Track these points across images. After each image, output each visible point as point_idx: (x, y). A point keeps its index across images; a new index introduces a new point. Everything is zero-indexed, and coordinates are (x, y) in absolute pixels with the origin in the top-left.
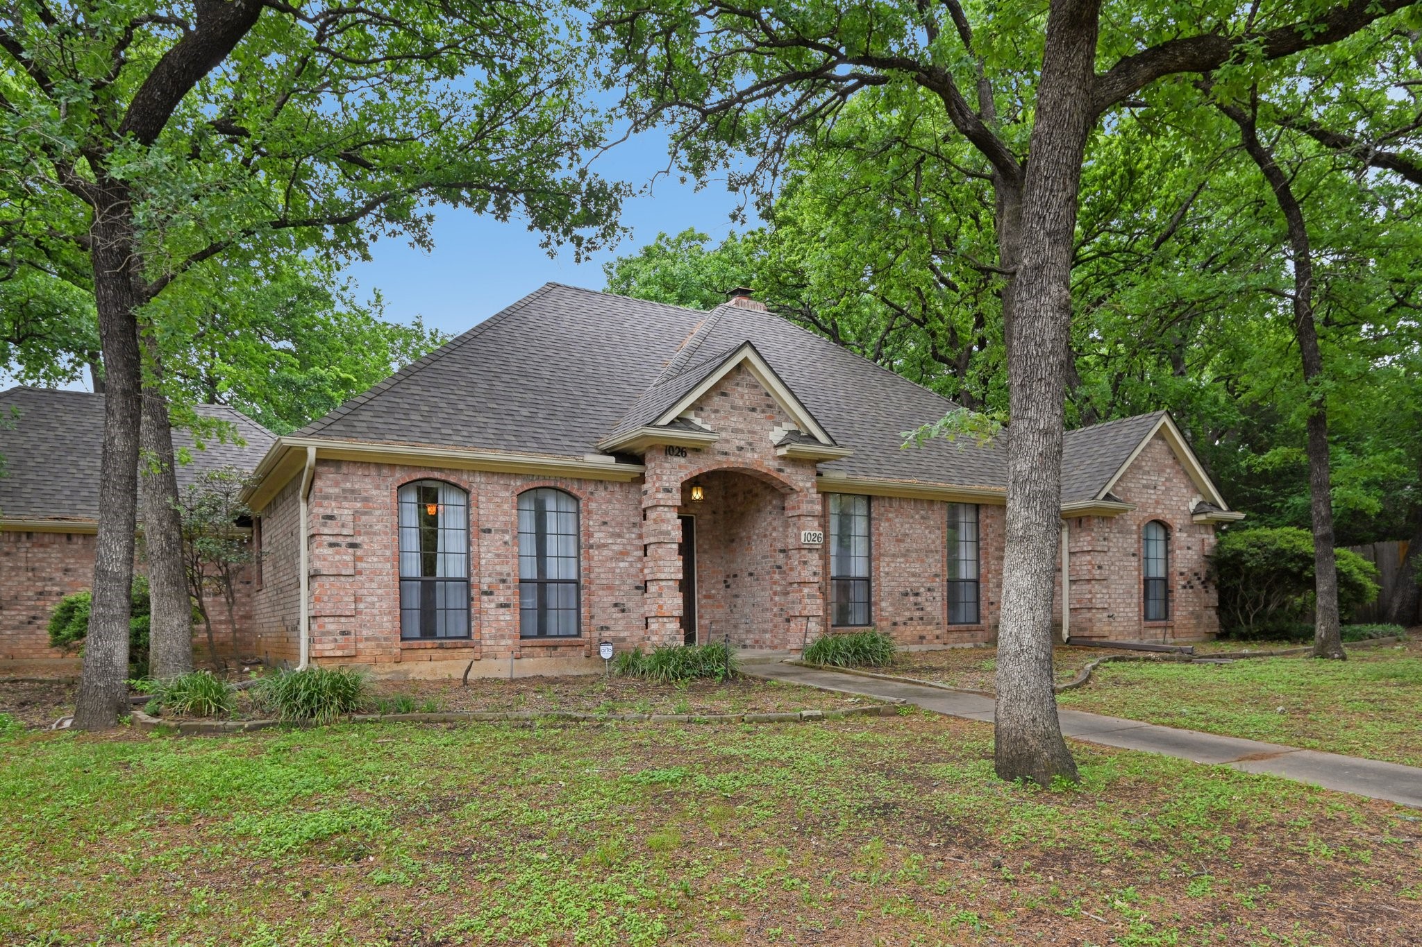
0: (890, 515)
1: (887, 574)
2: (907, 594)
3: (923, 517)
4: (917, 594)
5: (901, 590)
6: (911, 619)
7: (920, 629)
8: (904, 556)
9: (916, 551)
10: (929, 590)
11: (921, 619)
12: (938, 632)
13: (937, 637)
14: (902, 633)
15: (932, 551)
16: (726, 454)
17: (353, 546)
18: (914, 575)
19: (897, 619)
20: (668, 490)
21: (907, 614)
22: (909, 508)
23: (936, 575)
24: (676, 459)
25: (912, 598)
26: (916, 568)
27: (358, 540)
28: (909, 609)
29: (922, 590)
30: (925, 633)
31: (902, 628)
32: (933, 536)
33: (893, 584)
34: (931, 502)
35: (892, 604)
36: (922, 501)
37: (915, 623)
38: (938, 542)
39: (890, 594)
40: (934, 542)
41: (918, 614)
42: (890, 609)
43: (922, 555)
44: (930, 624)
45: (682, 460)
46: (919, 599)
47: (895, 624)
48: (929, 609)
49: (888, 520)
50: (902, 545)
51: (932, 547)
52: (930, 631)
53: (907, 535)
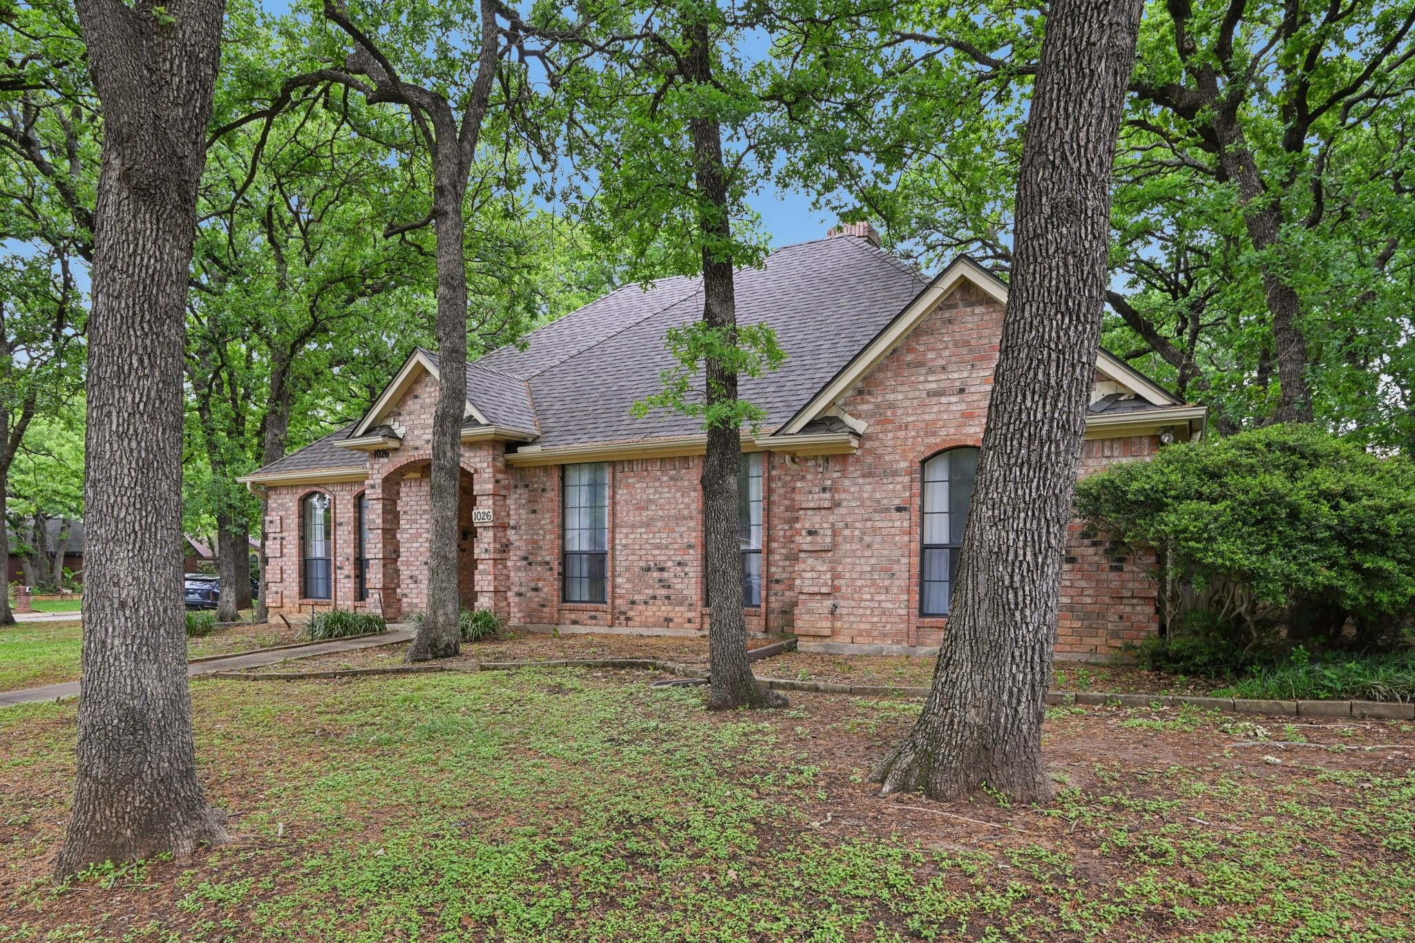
0: (630, 480)
1: (625, 546)
2: (649, 569)
3: (672, 478)
4: (662, 569)
5: (643, 564)
6: (655, 598)
7: (665, 610)
8: (648, 525)
9: (662, 518)
10: (679, 564)
11: (668, 598)
12: (691, 615)
13: (690, 621)
14: (641, 614)
15: (684, 518)
16: (417, 448)
17: (282, 538)
18: (658, 547)
19: (636, 597)
20: (373, 487)
21: (650, 592)
22: (655, 471)
23: (690, 546)
24: (382, 460)
25: (656, 574)
26: (663, 538)
27: (284, 534)
28: (652, 587)
29: (670, 564)
30: (671, 615)
31: (642, 607)
32: (687, 500)
33: (631, 558)
34: (685, 459)
35: (628, 580)
36: (672, 459)
37: (658, 602)
38: (694, 506)
39: (627, 569)
40: (688, 506)
41: (664, 592)
42: (628, 586)
43: (672, 524)
44: (681, 604)
45: (386, 460)
46: (665, 575)
47: (633, 603)
48: (679, 586)
49: (628, 486)
50: (644, 513)
51: (686, 512)
52: (680, 614)
53: (651, 501)
